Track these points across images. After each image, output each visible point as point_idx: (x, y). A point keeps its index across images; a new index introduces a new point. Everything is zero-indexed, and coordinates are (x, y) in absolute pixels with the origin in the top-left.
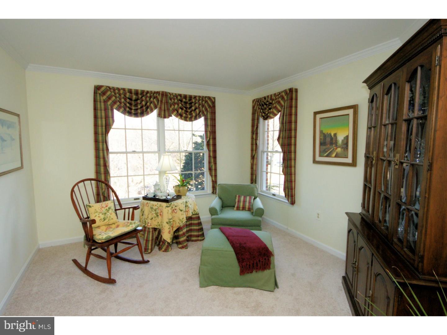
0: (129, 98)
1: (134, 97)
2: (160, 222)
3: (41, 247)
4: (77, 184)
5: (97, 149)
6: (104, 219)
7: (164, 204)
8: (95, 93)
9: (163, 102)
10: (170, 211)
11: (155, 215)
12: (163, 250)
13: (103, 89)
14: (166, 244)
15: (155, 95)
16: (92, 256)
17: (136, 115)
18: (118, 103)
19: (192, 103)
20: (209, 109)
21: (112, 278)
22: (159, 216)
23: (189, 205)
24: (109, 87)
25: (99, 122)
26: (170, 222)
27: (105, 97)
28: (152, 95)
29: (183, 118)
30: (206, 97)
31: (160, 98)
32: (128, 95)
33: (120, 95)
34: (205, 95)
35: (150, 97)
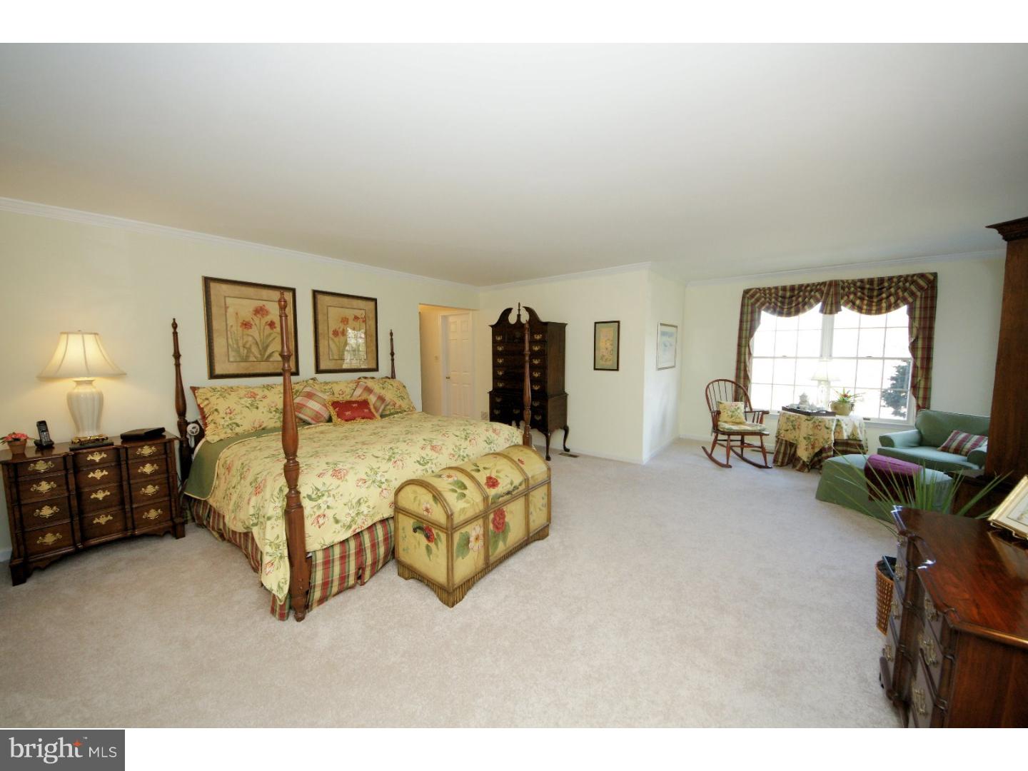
0: (781, 297)
1: (788, 294)
2: (797, 436)
3: (681, 437)
4: (712, 382)
5: (739, 353)
6: (732, 417)
7: (804, 417)
8: (744, 298)
9: (831, 293)
10: (811, 426)
11: (791, 427)
12: (797, 468)
13: (752, 292)
14: (801, 462)
15: (818, 287)
16: (717, 445)
17: (789, 314)
18: (767, 304)
19: (883, 288)
20: (919, 294)
21: (729, 464)
22: (797, 430)
23: (844, 426)
24: (759, 289)
25: (745, 326)
26: (809, 439)
27: (753, 300)
28: (814, 287)
29: (864, 311)
30: (914, 275)
31: (825, 290)
32: (780, 293)
33: (771, 294)
34: (912, 272)
35: (811, 291)
